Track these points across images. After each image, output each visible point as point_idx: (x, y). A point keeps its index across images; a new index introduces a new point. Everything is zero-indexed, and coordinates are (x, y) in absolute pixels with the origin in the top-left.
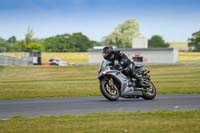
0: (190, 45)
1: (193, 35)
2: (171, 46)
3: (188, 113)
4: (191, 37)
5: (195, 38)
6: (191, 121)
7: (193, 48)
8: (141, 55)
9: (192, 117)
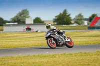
0: (54, 22)
1: (56, 17)
2: (45, 23)
3: (53, 55)
4: (54, 18)
5: (56, 18)
7: (56, 23)
8: (30, 27)
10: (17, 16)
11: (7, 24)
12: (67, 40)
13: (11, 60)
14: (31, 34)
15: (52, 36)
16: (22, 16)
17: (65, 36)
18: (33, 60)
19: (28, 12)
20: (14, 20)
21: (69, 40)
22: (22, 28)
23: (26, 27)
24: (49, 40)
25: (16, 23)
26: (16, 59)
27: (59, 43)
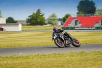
0: (27, 22)
3: (27, 56)
5: (30, 18)
6: (28, 60)
9: (28, 58)
18: (5, 62)
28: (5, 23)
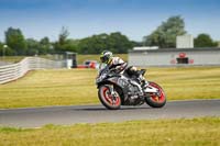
10: (157, 32)
11: (136, 49)
12: (148, 90)
13: (144, 128)
14: (188, 72)
15: (110, 79)
16: (169, 31)
17: (143, 82)
18: (192, 130)
19: (182, 21)
20: (151, 41)
21: (154, 90)
22: (168, 58)
23: (177, 56)
24: (103, 88)
25: (155, 48)
26: (155, 127)
27: (129, 96)
28: (192, 46)
